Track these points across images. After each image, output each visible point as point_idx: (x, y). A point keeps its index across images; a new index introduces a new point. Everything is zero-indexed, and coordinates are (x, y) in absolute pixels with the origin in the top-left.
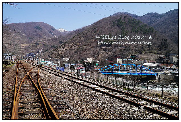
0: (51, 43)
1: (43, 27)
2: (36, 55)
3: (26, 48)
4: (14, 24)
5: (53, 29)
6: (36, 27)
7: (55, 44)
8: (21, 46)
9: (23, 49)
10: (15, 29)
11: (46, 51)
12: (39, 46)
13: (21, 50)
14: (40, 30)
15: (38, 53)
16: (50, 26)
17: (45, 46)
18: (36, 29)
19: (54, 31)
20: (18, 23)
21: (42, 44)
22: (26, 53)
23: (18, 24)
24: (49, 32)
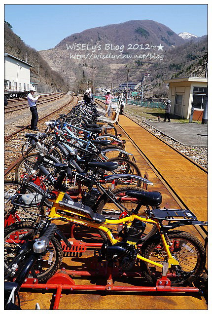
0: (168, 61)
1: (150, 30)
2: (138, 86)
3: (119, 72)
4: (99, 28)
5: (170, 33)
6: (137, 31)
7: (178, 60)
8: (110, 68)
9: (114, 74)
10: (101, 38)
11: (158, 77)
12: (144, 66)
13: (110, 76)
14: (145, 35)
15: (141, 81)
16: (165, 27)
17: (155, 66)
18: (138, 35)
19: (171, 38)
20: (106, 26)
21: (150, 63)
22: (119, 82)
23: (106, 28)
24: (163, 40)
